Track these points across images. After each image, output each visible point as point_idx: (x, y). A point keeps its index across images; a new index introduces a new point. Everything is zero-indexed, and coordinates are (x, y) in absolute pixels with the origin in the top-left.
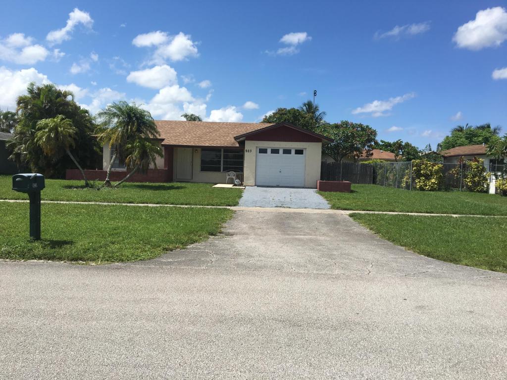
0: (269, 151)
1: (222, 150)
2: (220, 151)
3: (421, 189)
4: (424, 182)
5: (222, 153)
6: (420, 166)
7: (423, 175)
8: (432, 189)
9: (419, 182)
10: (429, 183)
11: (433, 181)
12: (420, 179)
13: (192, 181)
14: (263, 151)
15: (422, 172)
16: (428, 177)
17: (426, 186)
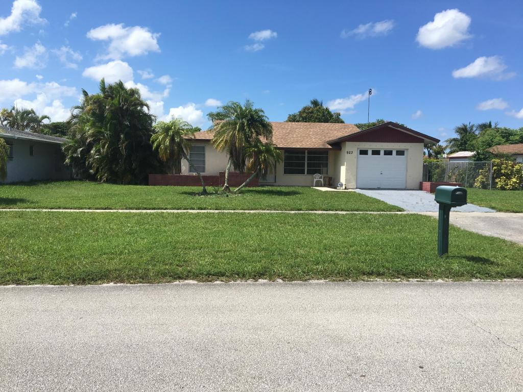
0: (370, 152)
1: (306, 151)
2: (304, 153)
3: (503, 188)
4: (505, 181)
5: (306, 155)
6: (500, 167)
7: (504, 175)
8: (514, 189)
9: (500, 181)
10: (510, 182)
11: (514, 180)
12: (500, 179)
13: (275, 184)
14: (363, 152)
15: (503, 171)
16: (508, 177)
17: (507, 185)
